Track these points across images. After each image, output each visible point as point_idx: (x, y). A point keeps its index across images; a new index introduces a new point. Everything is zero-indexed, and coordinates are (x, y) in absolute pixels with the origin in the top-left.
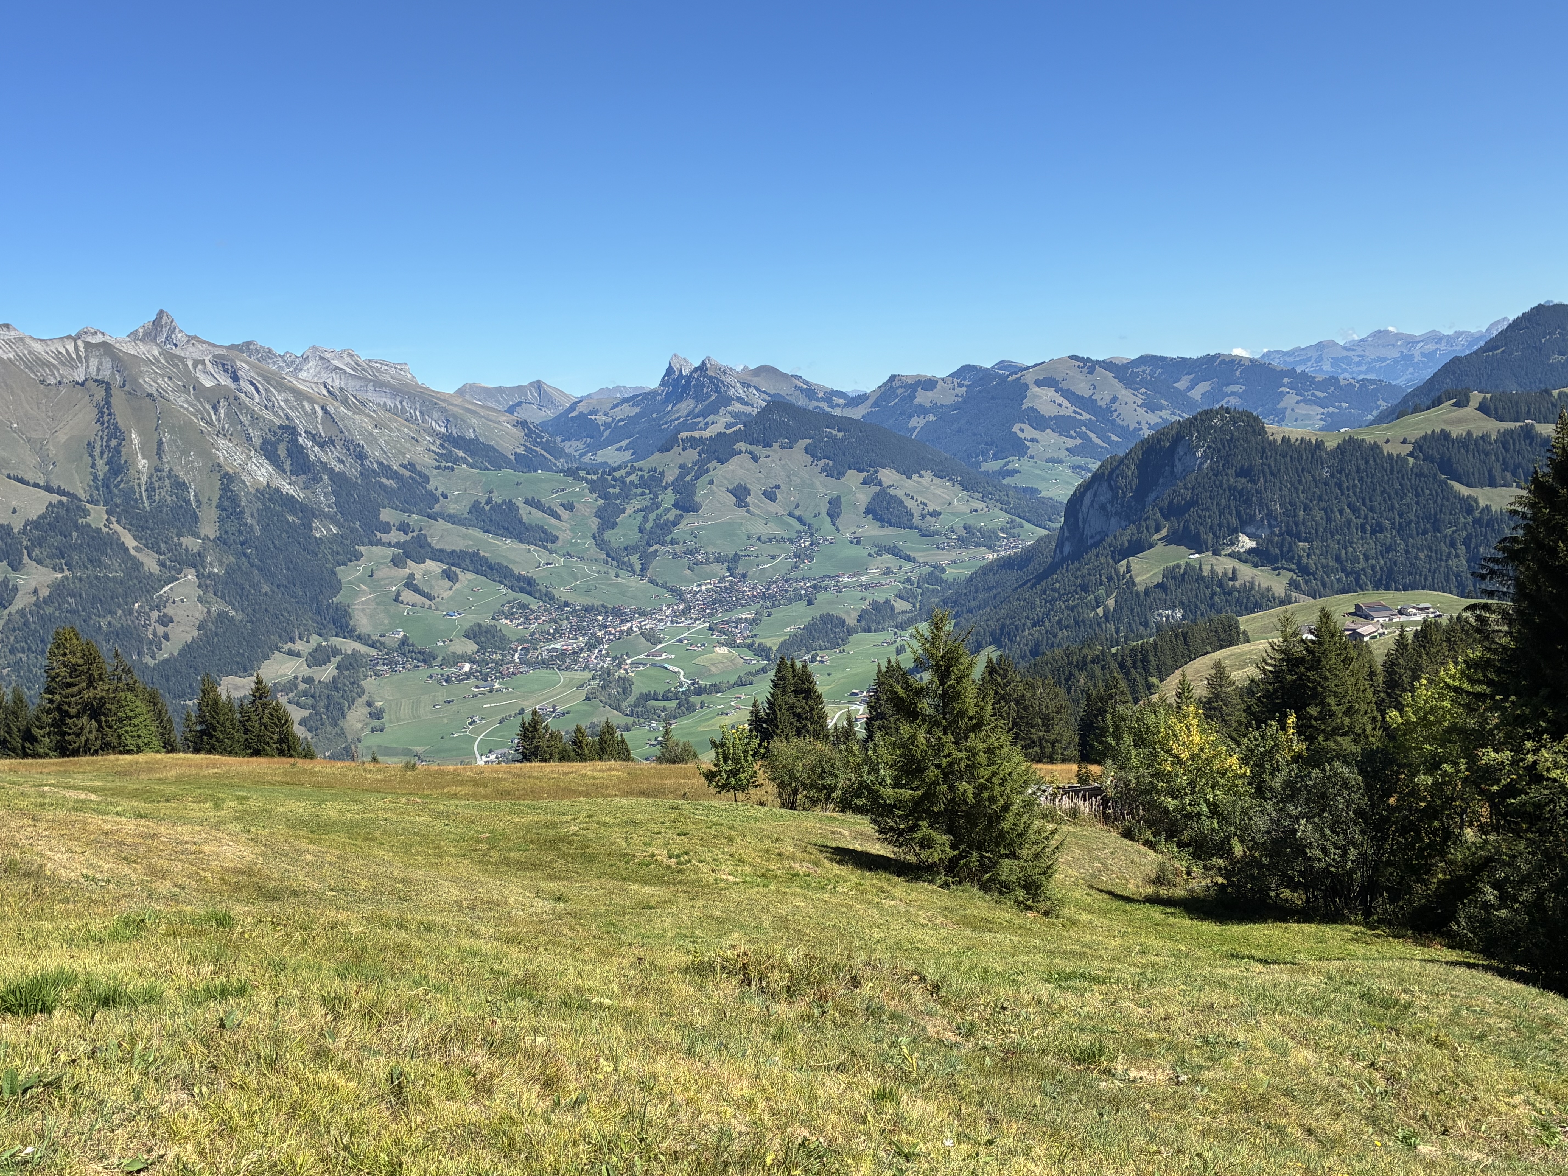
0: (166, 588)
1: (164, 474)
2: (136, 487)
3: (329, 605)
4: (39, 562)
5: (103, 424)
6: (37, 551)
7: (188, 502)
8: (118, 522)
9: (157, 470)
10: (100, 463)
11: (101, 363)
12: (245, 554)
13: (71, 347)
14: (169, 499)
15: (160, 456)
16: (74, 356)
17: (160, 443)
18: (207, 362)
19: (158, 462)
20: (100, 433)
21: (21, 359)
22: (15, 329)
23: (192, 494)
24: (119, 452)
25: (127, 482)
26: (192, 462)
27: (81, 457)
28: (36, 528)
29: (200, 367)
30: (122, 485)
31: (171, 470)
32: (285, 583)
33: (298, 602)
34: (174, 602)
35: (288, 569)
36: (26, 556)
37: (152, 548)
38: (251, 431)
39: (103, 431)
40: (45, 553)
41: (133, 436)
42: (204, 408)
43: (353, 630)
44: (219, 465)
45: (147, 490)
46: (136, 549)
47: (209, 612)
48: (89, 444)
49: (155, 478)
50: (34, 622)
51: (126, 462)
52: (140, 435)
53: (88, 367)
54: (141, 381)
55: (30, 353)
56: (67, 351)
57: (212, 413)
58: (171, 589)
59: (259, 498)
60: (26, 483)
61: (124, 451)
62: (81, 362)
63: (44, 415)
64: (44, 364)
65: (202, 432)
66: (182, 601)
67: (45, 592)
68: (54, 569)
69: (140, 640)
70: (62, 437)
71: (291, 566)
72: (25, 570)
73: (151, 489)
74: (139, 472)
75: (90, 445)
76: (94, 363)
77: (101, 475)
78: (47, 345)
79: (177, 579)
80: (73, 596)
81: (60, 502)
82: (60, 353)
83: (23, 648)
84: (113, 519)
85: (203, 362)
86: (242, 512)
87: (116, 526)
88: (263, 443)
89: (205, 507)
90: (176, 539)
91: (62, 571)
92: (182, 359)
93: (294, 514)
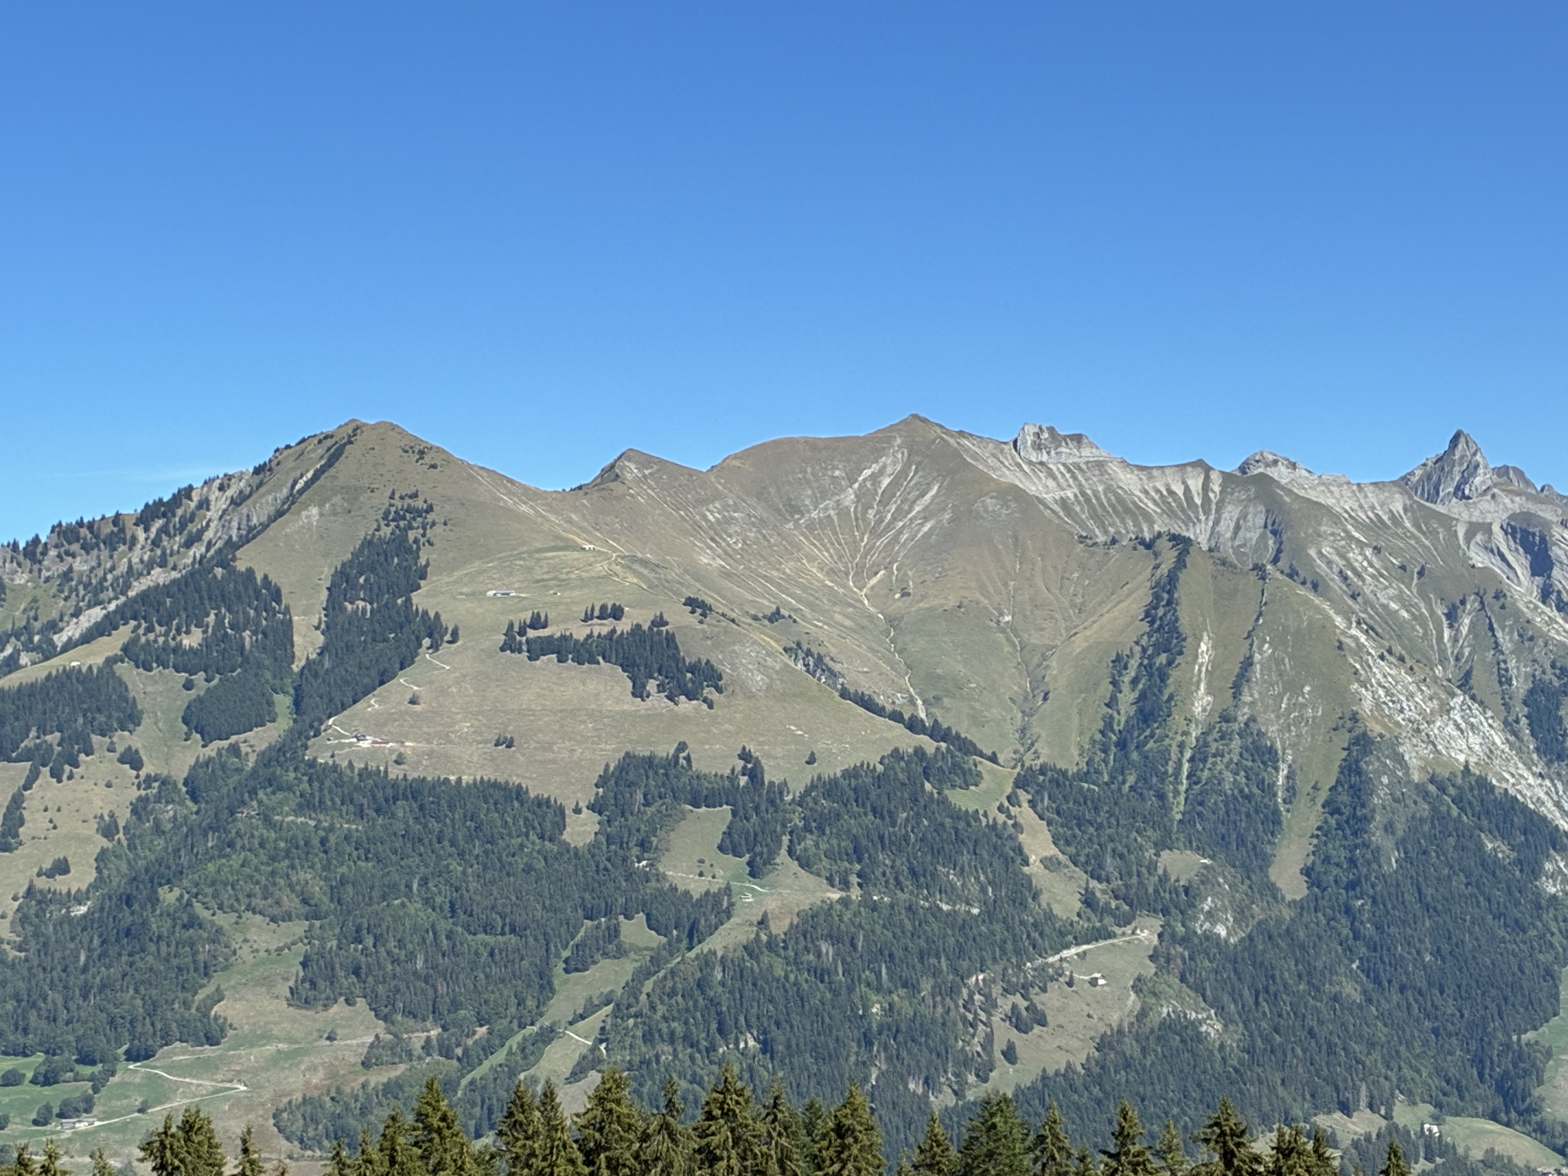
0: (1073, 951)
1: (1236, 727)
2: (1174, 749)
3: (1508, 1046)
4: (805, 864)
5: (1152, 623)
6: (809, 841)
7: (1268, 789)
8: (1032, 804)
9: (1226, 718)
10: (1127, 697)
11: (1244, 516)
12: (1348, 910)
13: (1195, 484)
14: (1229, 777)
15: (1237, 689)
16: (1198, 501)
17: (1248, 663)
18: (1496, 528)
19: (1230, 702)
20: (1144, 641)
21: (1088, 500)
22: (1092, 445)
23: (1284, 771)
24: (1163, 677)
25: (1161, 740)
26: (1303, 706)
27: (1096, 685)
28: (828, 795)
29: (1479, 538)
30: (1151, 744)
31: (1253, 719)
32: (1423, 984)
33: (1435, 1031)
34: (1070, 984)
35: (1437, 953)
36: (783, 851)
37: (1084, 867)
38: (1512, 664)
39: (1150, 636)
40: (824, 846)
41: (1203, 647)
42: (1432, 613)
43: (1533, 1110)
44: (1355, 718)
45: (1192, 760)
46: (1049, 863)
47: (1143, 1014)
48: (1118, 659)
49: (1215, 735)
50: (723, 984)
51: (1171, 697)
52: (1214, 648)
53: (1217, 522)
54: (1312, 552)
55: (1108, 489)
56: (1187, 490)
57: (1445, 624)
58: (1082, 956)
59: (1426, 795)
60: (879, 711)
61: (1174, 675)
62: (1207, 513)
63: (1066, 602)
64: (1128, 511)
65: (1340, 647)
66: (1093, 982)
67: (779, 928)
68: (830, 880)
69: (942, 1053)
70: (1079, 644)
71: (1446, 948)
72: (771, 877)
73: (1199, 757)
74: (1189, 721)
75: (1120, 662)
76: (1231, 513)
77: (1120, 721)
78: (1151, 478)
79: (1110, 935)
80: (834, 938)
81: (919, 752)
82: (1171, 492)
83: (672, 1033)
84: (1024, 797)
85: (1487, 528)
86: (1367, 819)
87: (1025, 813)
88: (1531, 692)
89: (1302, 802)
90: (1150, 853)
91: (845, 885)
92: (1447, 522)
93: (1504, 835)
